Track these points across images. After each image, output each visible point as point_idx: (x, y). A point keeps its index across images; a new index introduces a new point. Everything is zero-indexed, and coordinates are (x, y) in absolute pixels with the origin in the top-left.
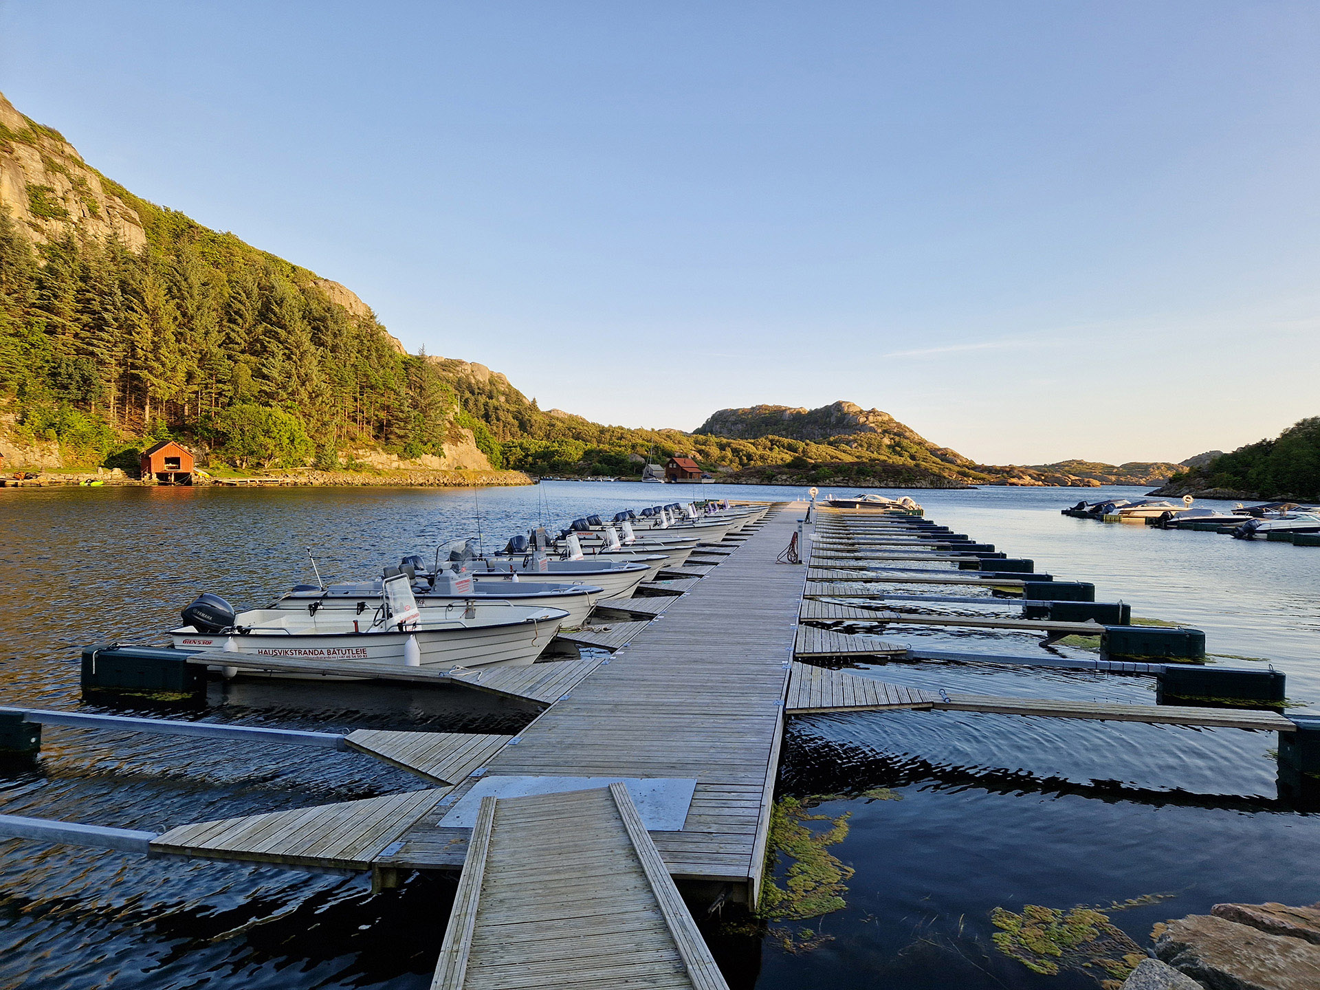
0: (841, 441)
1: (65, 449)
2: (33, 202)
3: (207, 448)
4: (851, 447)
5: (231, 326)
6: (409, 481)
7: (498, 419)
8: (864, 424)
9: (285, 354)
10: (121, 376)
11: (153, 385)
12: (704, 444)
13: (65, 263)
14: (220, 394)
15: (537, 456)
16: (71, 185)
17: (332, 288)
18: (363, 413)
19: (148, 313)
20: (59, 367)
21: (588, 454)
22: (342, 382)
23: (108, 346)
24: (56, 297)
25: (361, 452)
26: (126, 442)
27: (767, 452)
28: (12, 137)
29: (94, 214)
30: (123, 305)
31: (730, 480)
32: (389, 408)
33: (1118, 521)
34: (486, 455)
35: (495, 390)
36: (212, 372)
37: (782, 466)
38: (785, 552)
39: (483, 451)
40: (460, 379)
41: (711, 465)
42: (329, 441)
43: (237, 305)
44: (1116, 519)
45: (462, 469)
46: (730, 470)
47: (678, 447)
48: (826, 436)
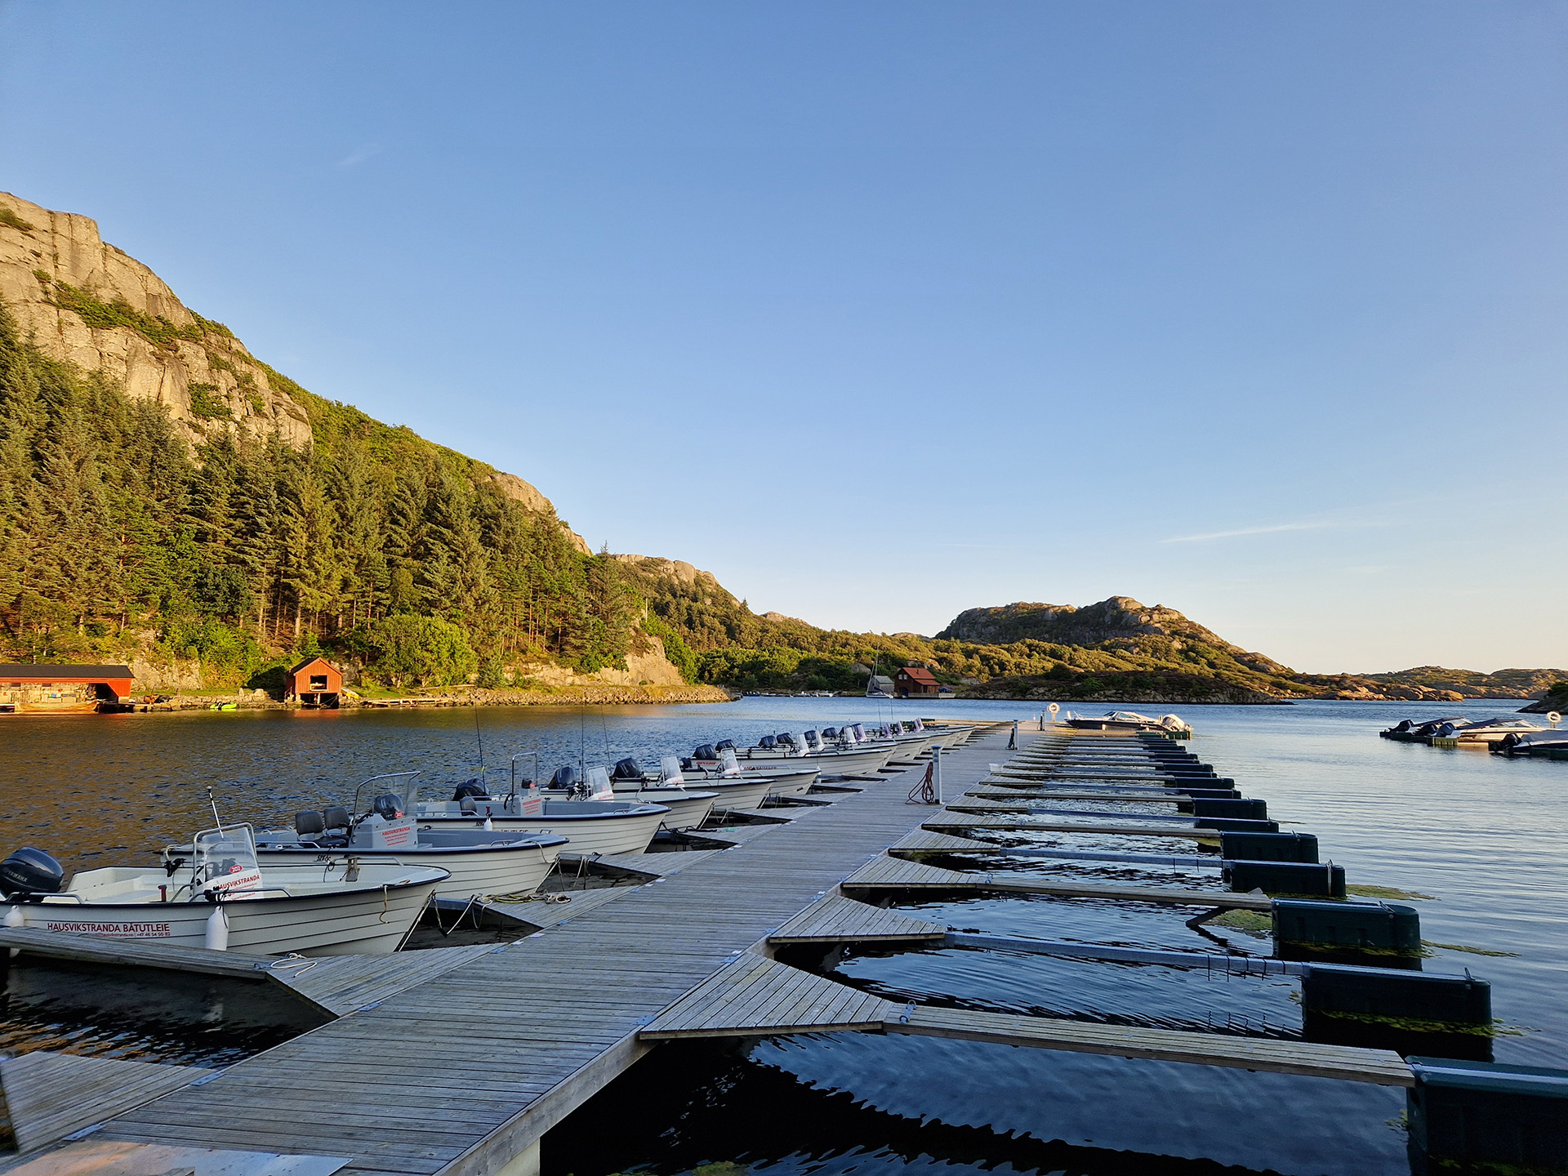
0: (1119, 646)
1: (207, 668)
2: (195, 402)
3: (360, 665)
4: (1132, 654)
5: (393, 527)
6: (584, 699)
7: (703, 625)
8: (1147, 624)
9: (450, 557)
10: (272, 586)
11: (305, 594)
12: (946, 651)
13: (221, 465)
14: (378, 603)
15: (744, 667)
16: (236, 382)
17: (511, 482)
18: (535, 621)
19: (303, 516)
20: (206, 577)
21: (803, 664)
22: (513, 586)
23: (261, 559)
24: (208, 501)
25: (531, 666)
26: (274, 659)
27: (1025, 660)
28: (178, 334)
29: (258, 412)
30: (278, 508)
31: (973, 694)
32: (564, 614)
33: (1460, 747)
34: (677, 668)
35: (701, 593)
36: (369, 579)
37: (1040, 677)
38: (917, 789)
39: (673, 662)
40: (661, 580)
41: (952, 676)
42: (495, 654)
43: (400, 504)
44: (1459, 744)
45: (646, 684)
46: (975, 683)
47: (913, 655)
48: (1099, 640)
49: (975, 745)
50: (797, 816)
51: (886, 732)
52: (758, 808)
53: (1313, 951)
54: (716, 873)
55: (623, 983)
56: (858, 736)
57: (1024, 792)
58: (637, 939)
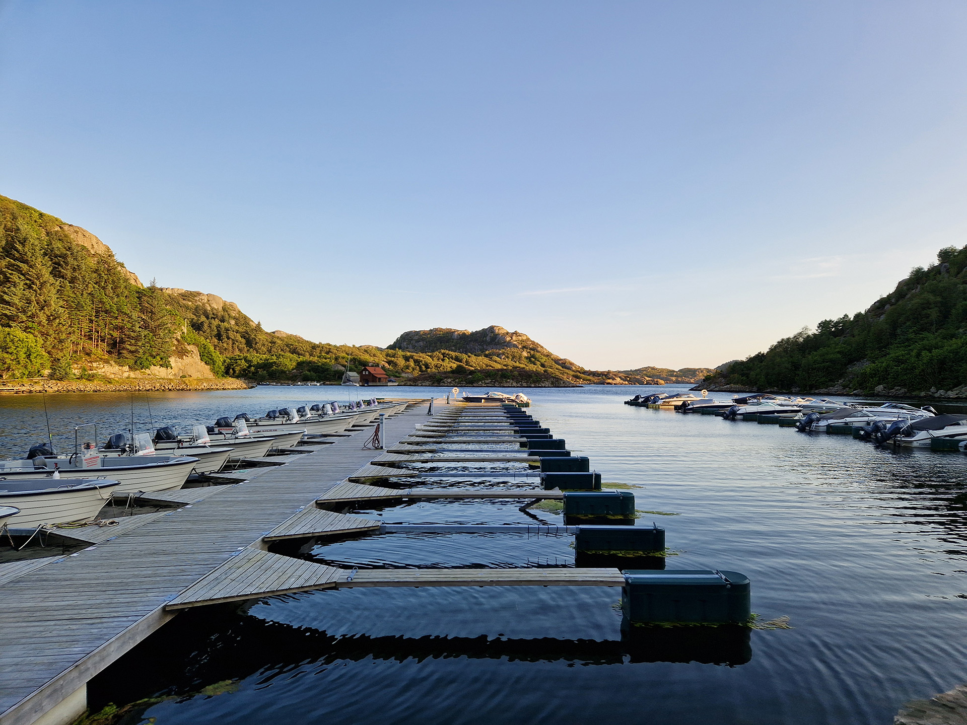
0: (494, 354)
4: (501, 358)
6: (138, 387)
7: (228, 338)
8: (509, 342)
9: (26, 284)
12: (393, 356)
15: (258, 366)
17: (76, 232)
18: (98, 332)
21: (300, 365)
22: (79, 307)
25: (95, 365)
27: (441, 362)
31: (409, 383)
32: (122, 328)
33: (662, 408)
34: (209, 367)
35: (227, 316)
37: (449, 372)
38: (369, 440)
39: (206, 363)
40: (197, 307)
41: (397, 372)
42: (65, 356)
44: (661, 407)
45: (186, 377)
46: (410, 376)
47: (372, 359)
48: (483, 351)
49: (407, 413)
50: (290, 460)
51: (353, 407)
52: (264, 456)
53: (582, 519)
54: (229, 499)
55: (156, 575)
56: (333, 410)
57: (435, 440)
58: (168, 545)
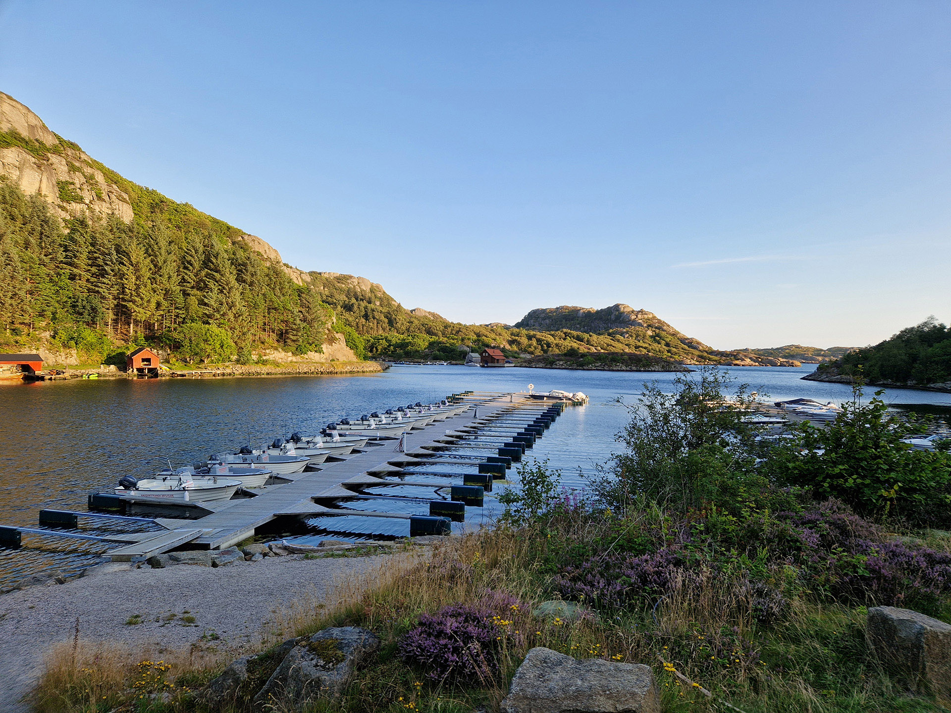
0: (617, 333)
1: (81, 353)
2: (61, 192)
3: (169, 351)
4: (624, 338)
5: (185, 271)
6: (298, 370)
7: (374, 318)
8: (634, 321)
9: (219, 289)
10: (116, 306)
11: (135, 311)
12: (517, 335)
13: (81, 234)
14: (177, 316)
15: (397, 346)
16: (85, 180)
17: (254, 240)
18: (270, 325)
19: (132, 266)
20: (77, 301)
21: (431, 344)
22: (256, 306)
23: (108, 289)
24: (75, 257)
25: (268, 351)
26: (118, 347)
27: (561, 342)
28: (48, 150)
29: (100, 198)
30: (117, 261)
31: (524, 364)
32: (287, 322)
34: (353, 351)
35: (374, 297)
36: (173, 303)
37: (565, 353)
38: (398, 447)
39: (350, 348)
40: (349, 289)
41: (516, 353)
42: (247, 345)
43: (189, 258)
45: (334, 361)
46: (529, 356)
48: (607, 329)
